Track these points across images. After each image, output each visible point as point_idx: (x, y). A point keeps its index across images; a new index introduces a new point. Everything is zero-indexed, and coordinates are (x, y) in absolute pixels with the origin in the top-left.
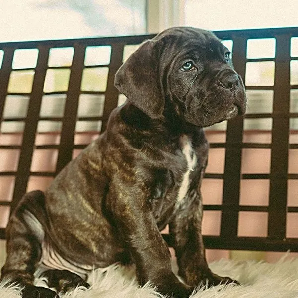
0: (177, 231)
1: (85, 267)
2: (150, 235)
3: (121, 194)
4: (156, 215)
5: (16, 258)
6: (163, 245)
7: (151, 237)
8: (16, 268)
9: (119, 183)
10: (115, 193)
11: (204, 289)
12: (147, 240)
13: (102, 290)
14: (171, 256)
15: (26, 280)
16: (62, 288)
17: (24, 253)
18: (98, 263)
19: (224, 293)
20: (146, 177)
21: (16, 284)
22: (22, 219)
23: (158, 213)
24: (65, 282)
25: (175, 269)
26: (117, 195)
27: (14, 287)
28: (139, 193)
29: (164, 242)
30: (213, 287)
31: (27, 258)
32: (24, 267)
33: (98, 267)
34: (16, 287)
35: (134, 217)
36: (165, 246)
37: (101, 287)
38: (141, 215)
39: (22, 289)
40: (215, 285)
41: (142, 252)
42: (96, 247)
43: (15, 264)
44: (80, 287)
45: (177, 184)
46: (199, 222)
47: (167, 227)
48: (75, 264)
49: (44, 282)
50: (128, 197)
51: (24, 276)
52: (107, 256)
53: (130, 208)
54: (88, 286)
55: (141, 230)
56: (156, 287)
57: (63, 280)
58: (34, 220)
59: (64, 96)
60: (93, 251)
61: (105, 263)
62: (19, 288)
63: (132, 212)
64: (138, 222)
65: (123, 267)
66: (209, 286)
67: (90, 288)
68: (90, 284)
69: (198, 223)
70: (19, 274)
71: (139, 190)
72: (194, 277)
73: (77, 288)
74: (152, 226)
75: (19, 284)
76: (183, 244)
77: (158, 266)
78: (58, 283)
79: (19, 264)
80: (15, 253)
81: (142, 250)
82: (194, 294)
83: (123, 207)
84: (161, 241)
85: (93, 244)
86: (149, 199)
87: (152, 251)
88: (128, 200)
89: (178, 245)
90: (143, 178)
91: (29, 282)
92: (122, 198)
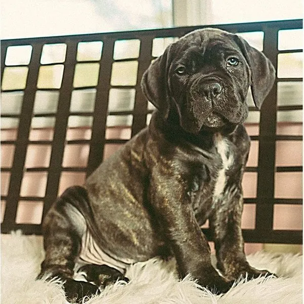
0: (217, 224)
1: (125, 261)
2: (189, 228)
3: (160, 187)
4: (195, 208)
5: (56, 253)
6: (202, 237)
7: (190, 230)
8: (57, 263)
9: (158, 176)
10: (154, 185)
11: (244, 282)
12: (186, 232)
13: (141, 284)
14: (210, 249)
15: (66, 275)
16: (102, 283)
17: (65, 248)
18: (138, 256)
19: (263, 286)
20: (182, 170)
21: (57, 278)
22: (64, 213)
23: (197, 205)
24: (104, 277)
25: (214, 262)
26: (156, 188)
27: (56, 281)
28: (177, 186)
29: (202, 235)
30: (254, 280)
31: (68, 253)
32: (64, 263)
33: (138, 260)
34: (57, 281)
35: (173, 210)
36: (204, 239)
37: (141, 282)
38: (179, 207)
39: (64, 283)
40: (255, 277)
41: (182, 245)
42: (137, 238)
43: (56, 259)
44: (120, 281)
45: (213, 179)
46: (239, 215)
47: (207, 222)
48: (116, 257)
49: (83, 276)
50: (167, 190)
51: (64, 271)
52: (148, 249)
53: (168, 200)
54: (127, 280)
55: (180, 222)
56: (197, 280)
57: (103, 275)
58: (77, 213)
59: (94, 91)
60: (134, 243)
61: (145, 256)
62: (61, 282)
63: (170, 204)
64: (176, 214)
65: (162, 261)
66: (249, 279)
67: (129, 283)
68: (129, 278)
69: (237, 217)
70: (60, 269)
71: (176, 182)
72: (232, 269)
73: (117, 282)
74: (191, 218)
75: (60, 279)
76: (222, 236)
77: (197, 258)
78: (97, 277)
79: (60, 259)
80: (56, 248)
81: (181, 242)
82: (234, 287)
83: (162, 200)
84: (200, 234)
85: (134, 235)
86: (188, 191)
87: (191, 244)
88: (167, 192)
89: (217, 237)
90: (179, 171)
91: (69, 277)
92: (161, 191)
